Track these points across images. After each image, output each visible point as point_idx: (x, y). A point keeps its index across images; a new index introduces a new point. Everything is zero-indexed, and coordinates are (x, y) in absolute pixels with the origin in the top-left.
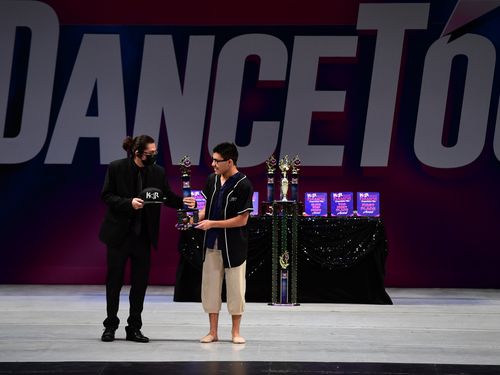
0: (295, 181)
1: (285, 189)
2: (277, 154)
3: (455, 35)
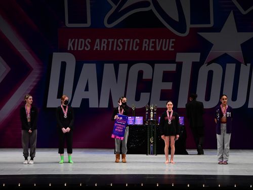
0: (155, 113)
1: (152, 116)
2: (149, 104)
3: (209, 64)
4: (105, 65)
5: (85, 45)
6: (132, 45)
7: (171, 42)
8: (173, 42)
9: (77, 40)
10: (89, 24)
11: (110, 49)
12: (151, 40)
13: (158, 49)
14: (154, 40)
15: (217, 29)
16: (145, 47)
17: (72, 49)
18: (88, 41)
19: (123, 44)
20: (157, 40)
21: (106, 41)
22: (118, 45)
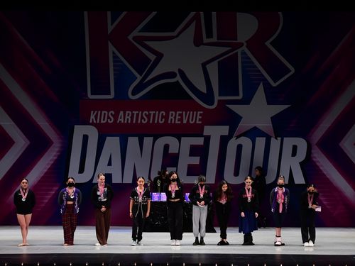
3: (238, 137)
4: (129, 138)
5: (109, 118)
6: (158, 117)
7: (198, 115)
8: (200, 115)
9: (99, 112)
10: (112, 96)
11: (134, 122)
12: (178, 113)
13: (185, 122)
14: (181, 112)
15: (246, 101)
16: (172, 119)
17: (95, 122)
18: (111, 114)
19: (148, 116)
20: (184, 113)
21: (130, 113)
22: (143, 117)
